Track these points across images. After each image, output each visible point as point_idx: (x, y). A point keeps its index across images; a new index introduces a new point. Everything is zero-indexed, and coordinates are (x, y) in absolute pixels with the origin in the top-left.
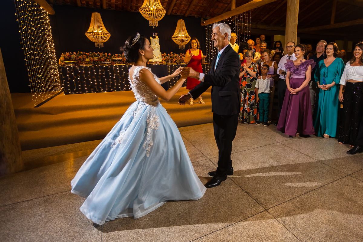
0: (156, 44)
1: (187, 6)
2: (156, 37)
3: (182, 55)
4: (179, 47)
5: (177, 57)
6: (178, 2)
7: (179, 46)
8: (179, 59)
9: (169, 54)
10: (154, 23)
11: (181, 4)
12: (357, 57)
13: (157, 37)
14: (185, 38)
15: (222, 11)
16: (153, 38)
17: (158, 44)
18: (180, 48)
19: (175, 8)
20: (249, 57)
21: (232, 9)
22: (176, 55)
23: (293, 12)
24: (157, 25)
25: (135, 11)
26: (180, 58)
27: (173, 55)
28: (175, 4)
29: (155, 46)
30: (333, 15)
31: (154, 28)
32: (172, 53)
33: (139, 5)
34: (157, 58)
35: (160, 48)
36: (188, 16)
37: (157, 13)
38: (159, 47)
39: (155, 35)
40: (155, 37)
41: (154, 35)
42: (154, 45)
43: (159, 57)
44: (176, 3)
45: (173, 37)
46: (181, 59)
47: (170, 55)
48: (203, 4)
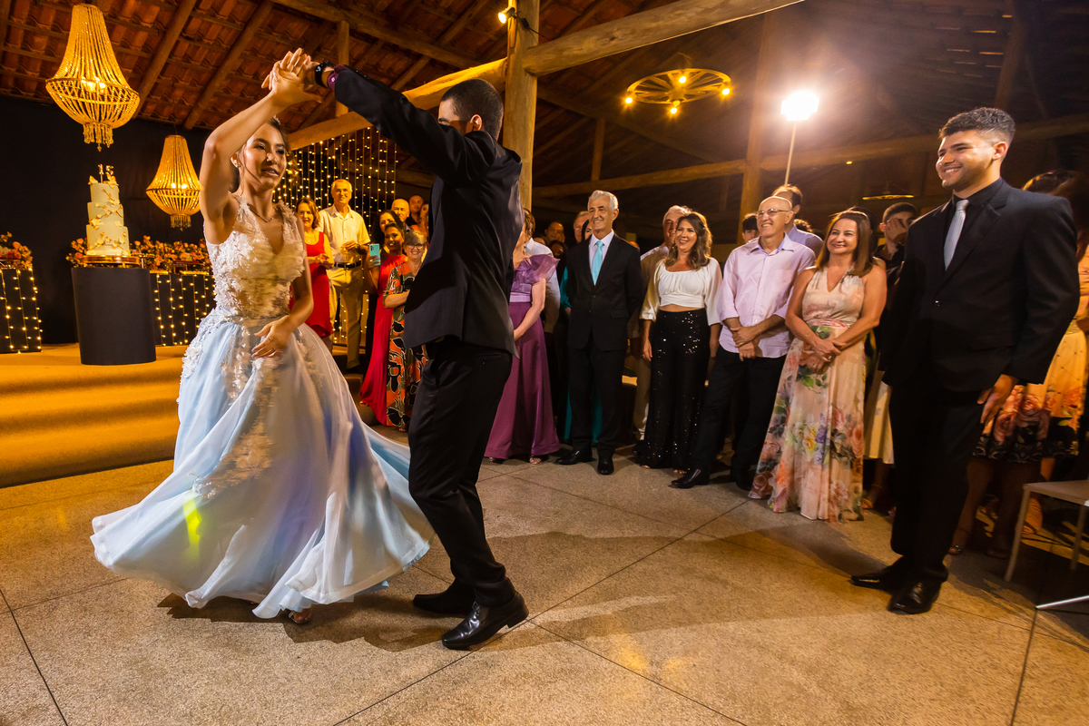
0: (112, 202)
1: (194, 96)
2: (109, 178)
3: (179, 246)
4: (170, 222)
5: (165, 253)
6: (163, 78)
7: (173, 219)
8: (171, 259)
9: (138, 243)
10: (99, 133)
11: (173, 87)
12: (682, 247)
13: (112, 180)
14: (189, 197)
15: (301, 121)
16: (100, 182)
17: (118, 202)
18: (173, 225)
19: (153, 97)
20: (419, 245)
21: (338, 115)
22: (161, 245)
23: (521, 128)
24: (110, 141)
25: (12, 92)
26: (174, 257)
27: (152, 246)
28: (156, 84)
29: (108, 207)
30: (598, 157)
31: (99, 148)
32: (149, 238)
33: (30, 73)
34: (115, 245)
35: (122, 215)
36: (194, 128)
37: (106, 103)
38: (121, 212)
39: (105, 170)
40: (105, 179)
41: (101, 172)
42: (102, 205)
43: (122, 242)
44: (159, 81)
45: (149, 188)
46: (179, 259)
47: (143, 244)
48: (242, 95)
